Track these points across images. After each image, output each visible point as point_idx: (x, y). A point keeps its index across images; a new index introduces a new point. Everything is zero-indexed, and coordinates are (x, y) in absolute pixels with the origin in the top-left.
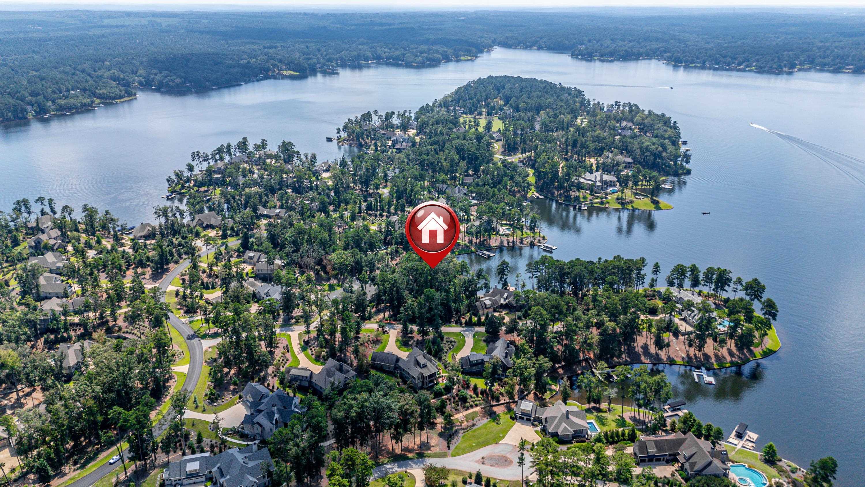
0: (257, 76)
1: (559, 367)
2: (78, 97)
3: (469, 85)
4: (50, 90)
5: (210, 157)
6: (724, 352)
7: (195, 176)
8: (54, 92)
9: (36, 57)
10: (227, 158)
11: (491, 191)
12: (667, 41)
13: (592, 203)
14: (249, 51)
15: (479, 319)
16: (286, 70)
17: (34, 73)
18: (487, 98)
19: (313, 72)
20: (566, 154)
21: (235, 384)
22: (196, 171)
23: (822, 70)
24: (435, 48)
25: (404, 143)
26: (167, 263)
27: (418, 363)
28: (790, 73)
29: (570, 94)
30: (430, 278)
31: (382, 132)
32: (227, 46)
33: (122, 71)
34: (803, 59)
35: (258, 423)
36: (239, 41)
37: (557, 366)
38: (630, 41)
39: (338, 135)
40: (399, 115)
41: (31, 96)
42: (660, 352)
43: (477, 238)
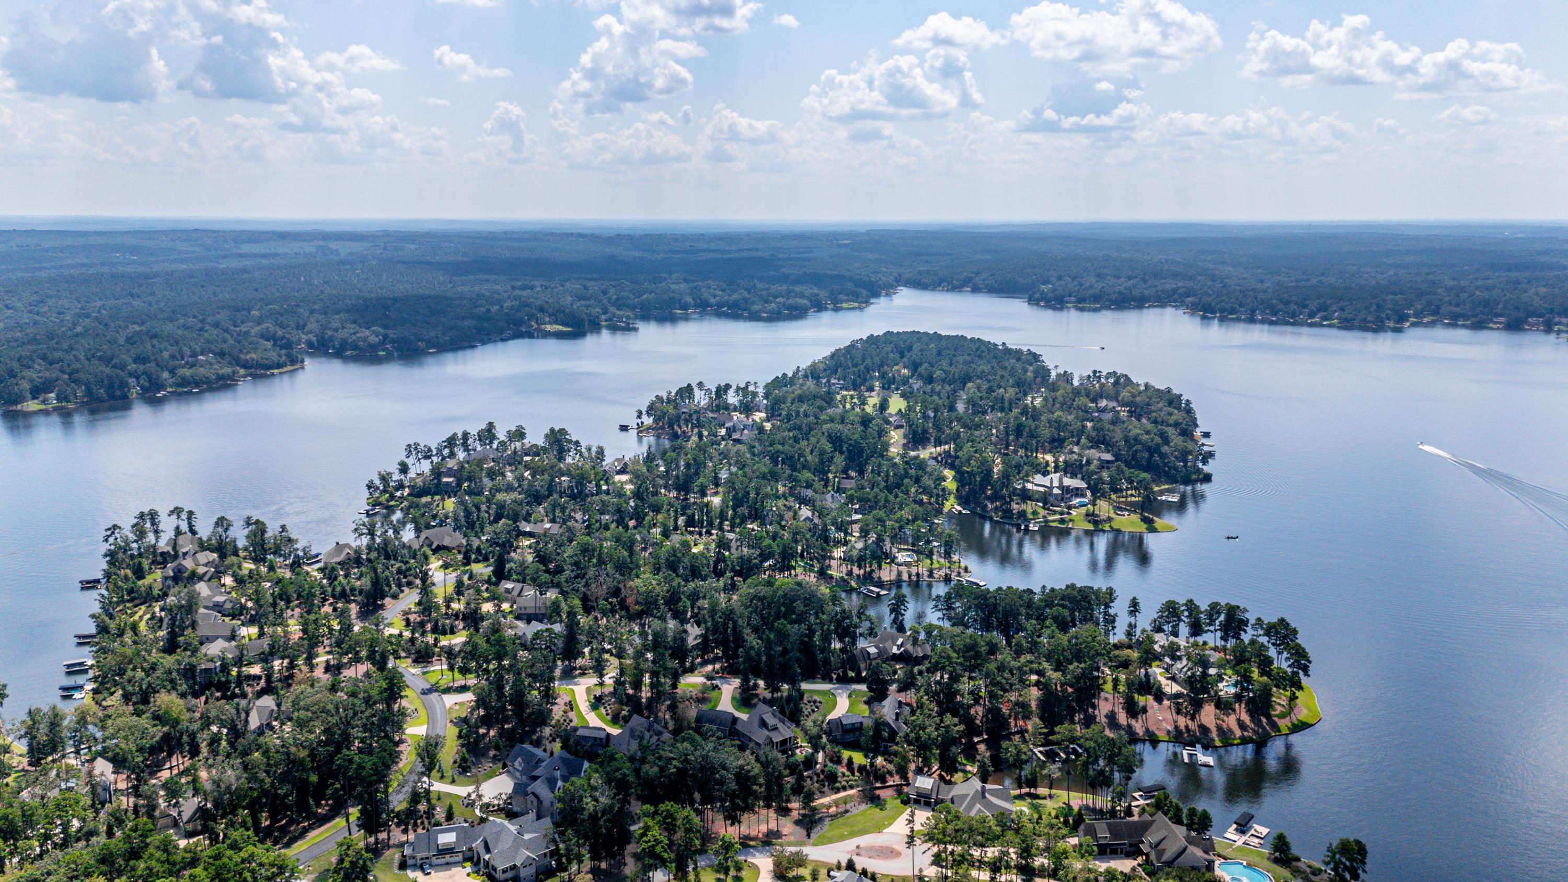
0: (501, 333)
1: (979, 742)
2: (211, 364)
3: (853, 346)
4: (166, 354)
5: (435, 452)
6: (1231, 721)
7: (412, 479)
8: (173, 357)
9: (135, 303)
10: (461, 455)
11: (882, 496)
12: (1191, 278)
13: (1046, 521)
14: (487, 294)
15: (859, 673)
16: (550, 323)
17: (137, 328)
18: (882, 365)
19: (595, 327)
20: (1007, 448)
21: (497, 748)
22: (412, 474)
23: (1453, 325)
24: (798, 288)
25: (746, 432)
26: (383, 598)
27: (763, 724)
28: (1398, 330)
29: (1019, 359)
30: (783, 609)
31: (711, 415)
32: (450, 286)
33: (281, 326)
34: (1419, 307)
35: (533, 794)
36: (472, 277)
37: (976, 740)
38: (1130, 278)
39: (639, 421)
40: (738, 389)
41: (135, 363)
42: (1133, 722)
43: (860, 567)
